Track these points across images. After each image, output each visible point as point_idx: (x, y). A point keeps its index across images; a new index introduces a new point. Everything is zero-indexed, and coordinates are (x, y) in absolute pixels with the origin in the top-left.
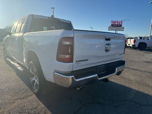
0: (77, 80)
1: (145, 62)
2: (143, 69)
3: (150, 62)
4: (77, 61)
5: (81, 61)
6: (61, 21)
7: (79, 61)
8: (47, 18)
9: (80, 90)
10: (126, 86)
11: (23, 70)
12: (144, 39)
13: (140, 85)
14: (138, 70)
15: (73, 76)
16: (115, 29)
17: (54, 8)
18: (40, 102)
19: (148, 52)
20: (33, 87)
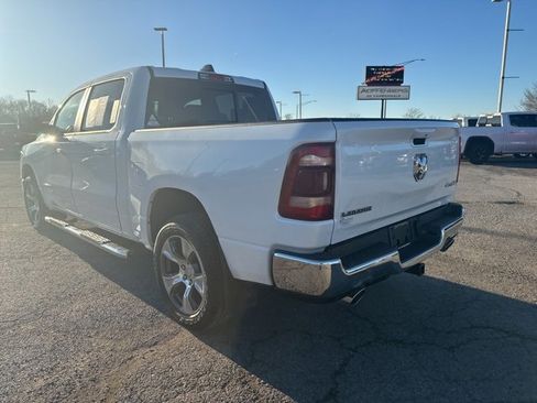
0: (350, 272)
1: (500, 203)
2: (499, 228)
3: (514, 203)
4: (343, 215)
5: (354, 212)
6: (236, 82)
7: (349, 214)
8: (196, 77)
9: (354, 301)
10: (461, 283)
11: (128, 254)
12: (481, 125)
13: (505, 279)
14: (486, 232)
15: (338, 262)
16: (378, 93)
17: (165, 29)
18: (214, 351)
19: (499, 168)
20: (178, 306)
